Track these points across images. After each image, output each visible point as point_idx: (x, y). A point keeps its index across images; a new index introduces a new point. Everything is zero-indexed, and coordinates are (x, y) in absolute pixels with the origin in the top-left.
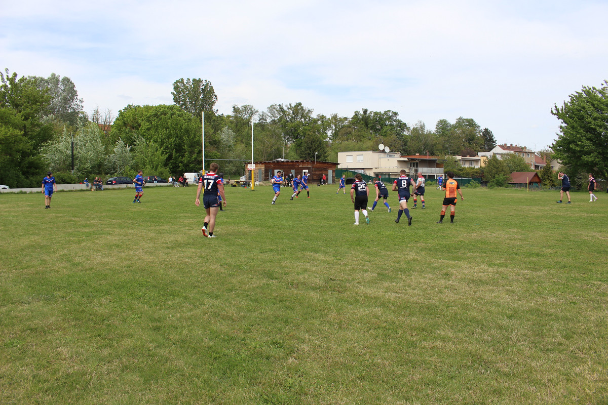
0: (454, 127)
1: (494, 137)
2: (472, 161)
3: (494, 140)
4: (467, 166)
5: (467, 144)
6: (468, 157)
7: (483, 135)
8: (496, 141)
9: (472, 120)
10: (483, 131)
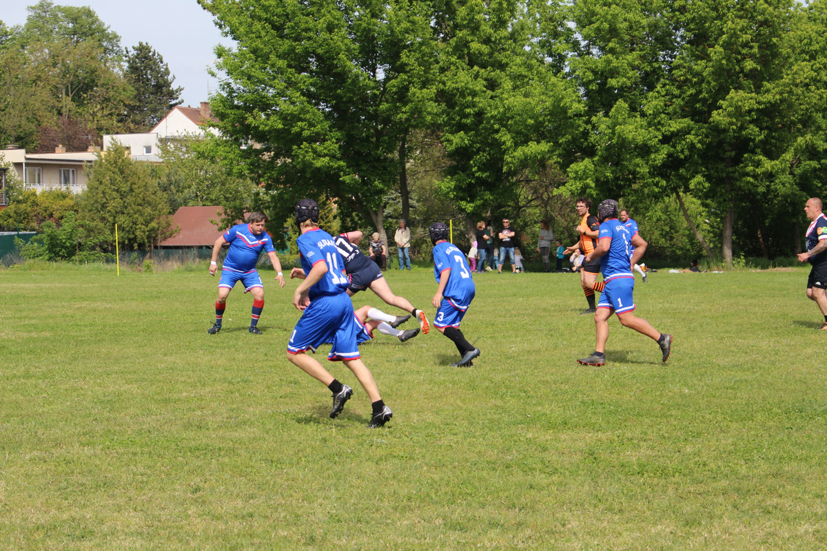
0: (23, 40)
1: (170, 78)
2: (67, 170)
3: (174, 87)
4: (45, 187)
5: (67, 102)
6: (61, 154)
7: (133, 68)
8: (180, 89)
9: (89, 13)
10: (133, 53)
